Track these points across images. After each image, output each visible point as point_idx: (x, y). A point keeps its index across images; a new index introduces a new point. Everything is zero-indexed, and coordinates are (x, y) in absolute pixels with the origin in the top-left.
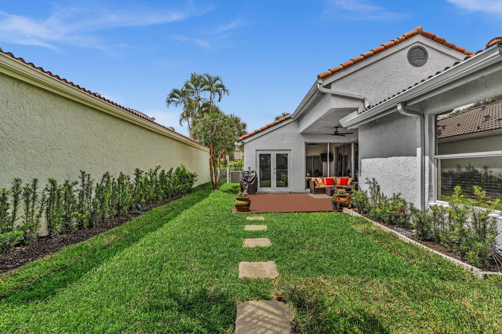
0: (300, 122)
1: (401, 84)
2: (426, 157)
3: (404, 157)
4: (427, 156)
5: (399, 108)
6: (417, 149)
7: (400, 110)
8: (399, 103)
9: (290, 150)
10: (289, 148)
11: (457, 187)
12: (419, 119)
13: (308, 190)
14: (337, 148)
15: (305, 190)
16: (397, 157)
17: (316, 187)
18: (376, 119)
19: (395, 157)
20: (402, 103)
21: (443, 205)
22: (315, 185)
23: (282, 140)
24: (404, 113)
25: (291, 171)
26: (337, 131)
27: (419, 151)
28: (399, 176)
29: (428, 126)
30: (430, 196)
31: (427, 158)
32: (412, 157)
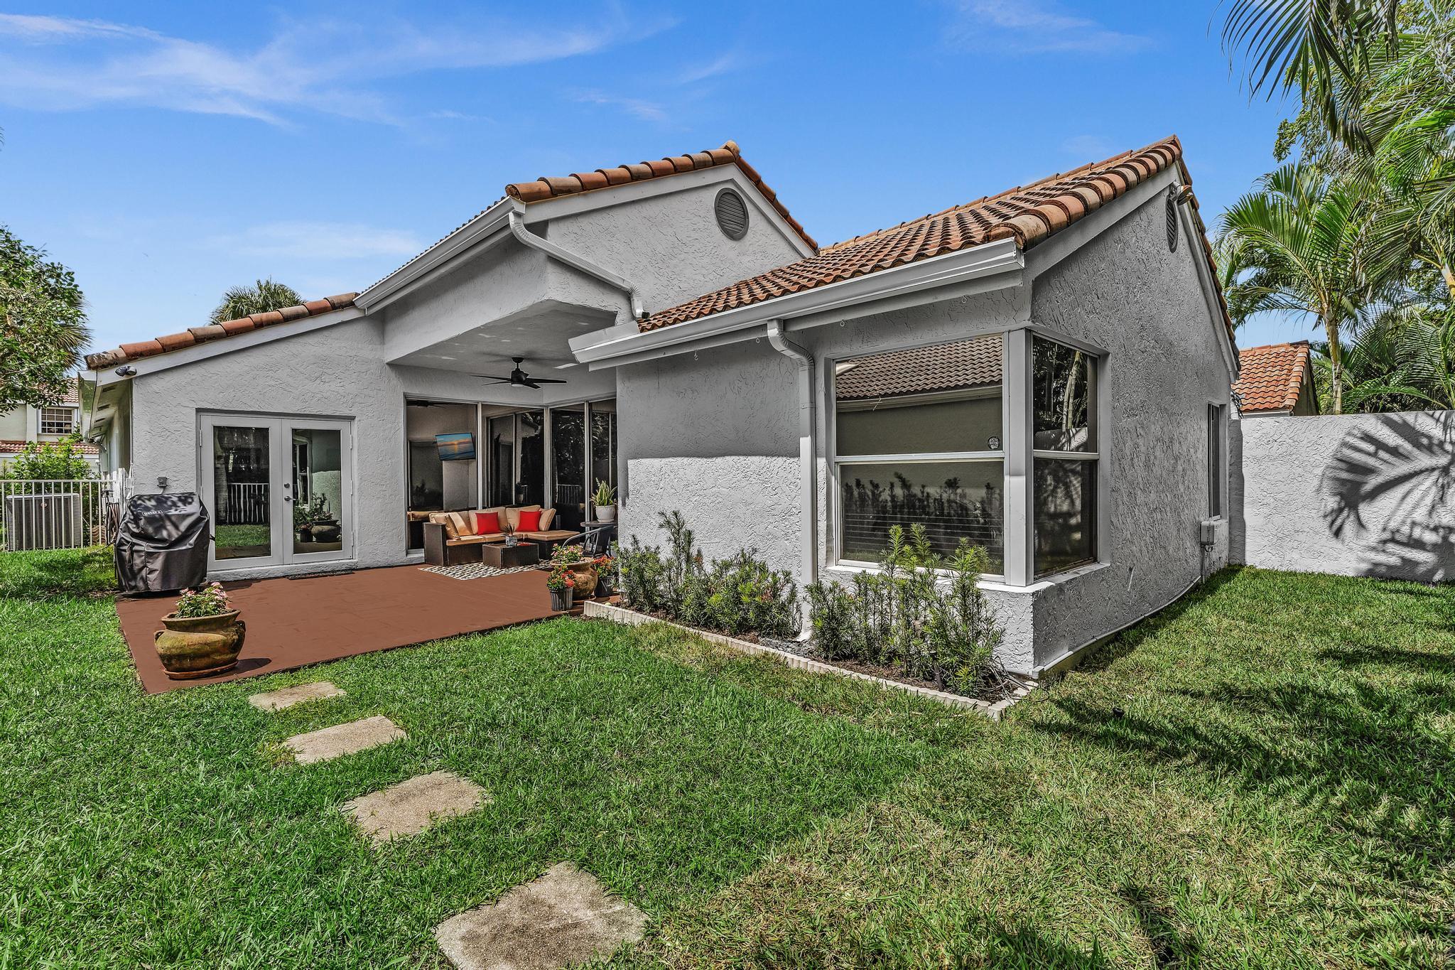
0: (390, 327)
1: (704, 272)
2: (818, 459)
3: (761, 457)
4: (821, 457)
5: (773, 332)
6: (802, 440)
7: (774, 338)
8: (772, 320)
9: (352, 418)
10: (346, 412)
11: (894, 527)
12: (807, 368)
13: (416, 556)
14: (491, 420)
15: (407, 554)
16: (742, 458)
17: (449, 543)
18: (693, 352)
19: (736, 458)
20: (779, 320)
21: (868, 571)
22: (446, 536)
23: (318, 381)
24: (779, 347)
25: (356, 494)
26: (518, 369)
27: (805, 443)
28: (747, 504)
29: (823, 386)
30: (829, 551)
31: (822, 462)
32: (785, 459)
